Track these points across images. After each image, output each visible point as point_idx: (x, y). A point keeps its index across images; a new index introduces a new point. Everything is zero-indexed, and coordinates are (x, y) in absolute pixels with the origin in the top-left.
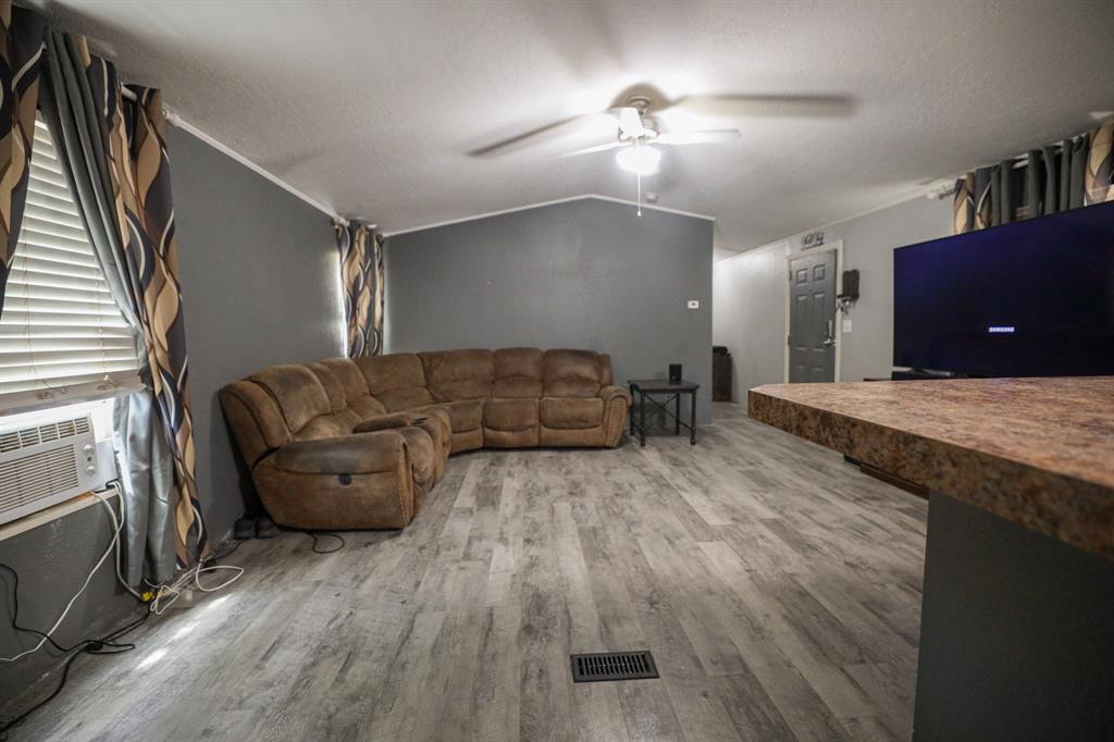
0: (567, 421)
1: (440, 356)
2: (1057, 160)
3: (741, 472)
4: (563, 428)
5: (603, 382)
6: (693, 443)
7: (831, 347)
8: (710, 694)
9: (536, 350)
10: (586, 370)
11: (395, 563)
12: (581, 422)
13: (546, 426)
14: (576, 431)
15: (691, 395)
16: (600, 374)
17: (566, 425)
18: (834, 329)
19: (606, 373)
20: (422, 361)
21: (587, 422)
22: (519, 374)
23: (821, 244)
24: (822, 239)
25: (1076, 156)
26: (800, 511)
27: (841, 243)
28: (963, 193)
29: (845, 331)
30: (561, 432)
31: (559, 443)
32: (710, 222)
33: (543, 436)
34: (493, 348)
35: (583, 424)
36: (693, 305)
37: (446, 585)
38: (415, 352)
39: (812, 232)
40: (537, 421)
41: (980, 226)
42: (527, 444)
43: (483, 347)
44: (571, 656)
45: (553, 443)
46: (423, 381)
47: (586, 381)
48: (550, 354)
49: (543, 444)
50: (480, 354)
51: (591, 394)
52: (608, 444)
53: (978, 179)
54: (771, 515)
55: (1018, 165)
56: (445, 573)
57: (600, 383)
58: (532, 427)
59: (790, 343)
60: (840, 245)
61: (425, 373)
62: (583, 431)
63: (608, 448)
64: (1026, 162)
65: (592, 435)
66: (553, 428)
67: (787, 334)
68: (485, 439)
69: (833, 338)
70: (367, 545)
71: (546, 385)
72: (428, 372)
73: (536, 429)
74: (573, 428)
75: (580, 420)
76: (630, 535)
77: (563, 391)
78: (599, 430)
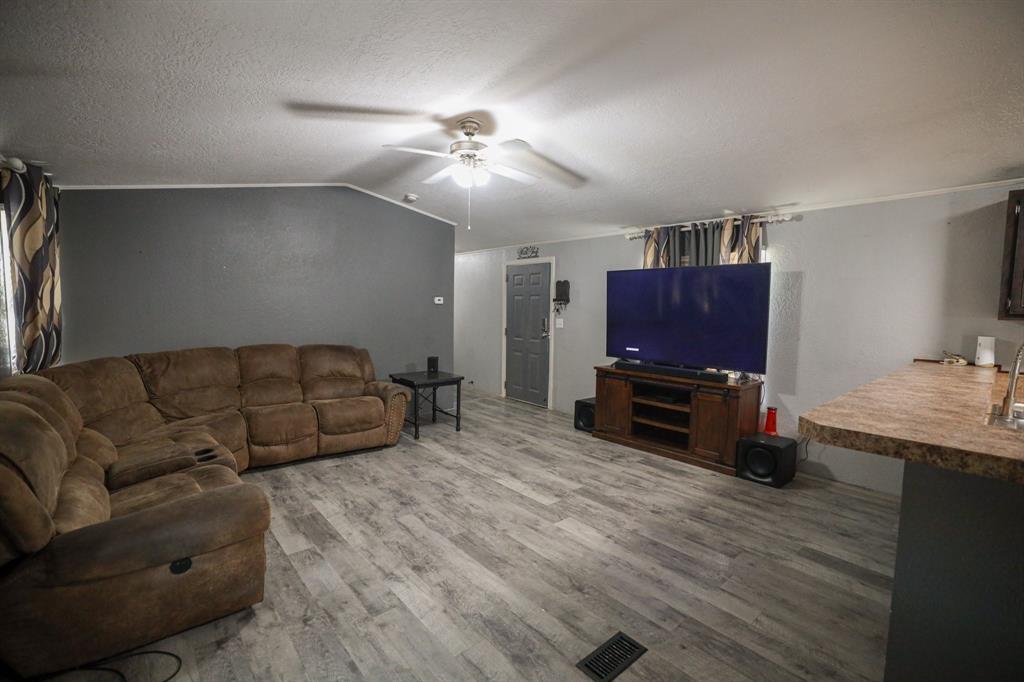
0: (350, 425)
1: (165, 357)
2: (706, 230)
3: (518, 450)
4: (346, 433)
5: (367, 377)
6: (458, 430)
7: (546, 339)
8: (685, 645)
9: (290, 347)
10: (349, 367)
11: (290, 651)
12: (365, 424)
13: (326, 434)
14: (359, 434)
15: (455, 386)
16: (363, 370)
17: (348, 430)
18: (548, 325)
19: (367, 369)
20: (139, 367)
21: (370, 423)
22: (273, 376)
23: (536, 256)
24: (537, 252)
25: (717, 232)
26: (590, 478)
27: (554, 258)
28: (652, 241)
29: (558, 326)
30: (342, 437)
31: (340, 450)
32: (453, 226)
33: (323, 445)
34: (234, 346)
35: (366, 426)
36: (439, 300)
37: (387, 652)
38: (122, 355)
39: (528, 245)
40: (316, 429)
41: (663, 265)
42: (303, 456)
43: (218, 344)
44: (577, 666)
45: (333, 450)
46: (144, 395)
47: (350, 379)
48: (303, 351)
49: (322, 452)
50: (219, 353)
51: (357, 392)
52: (388, 443)
53: (662, 235)
54: (578, 486)
55: (683, 229)
56: (369, 638)
57: (363, 379)
58: (310, 435)
59: (506, 334)
60: (553, 260)
61: (146, 384)
62: (366, 433)
63: (386, 446)
64: (690, 229)
65: (374, 435)
66: (335, 434)
67: (504, 326)
68: (251, 457)
69: (547, 332)
70: (220, 644)
71: (305, 387)
72: (149, 382)
73: (315, 438)
74: (356, 431)
75: (364, 422)
76: (498, 533)
77: (327, 390)
78: (382, 429)
